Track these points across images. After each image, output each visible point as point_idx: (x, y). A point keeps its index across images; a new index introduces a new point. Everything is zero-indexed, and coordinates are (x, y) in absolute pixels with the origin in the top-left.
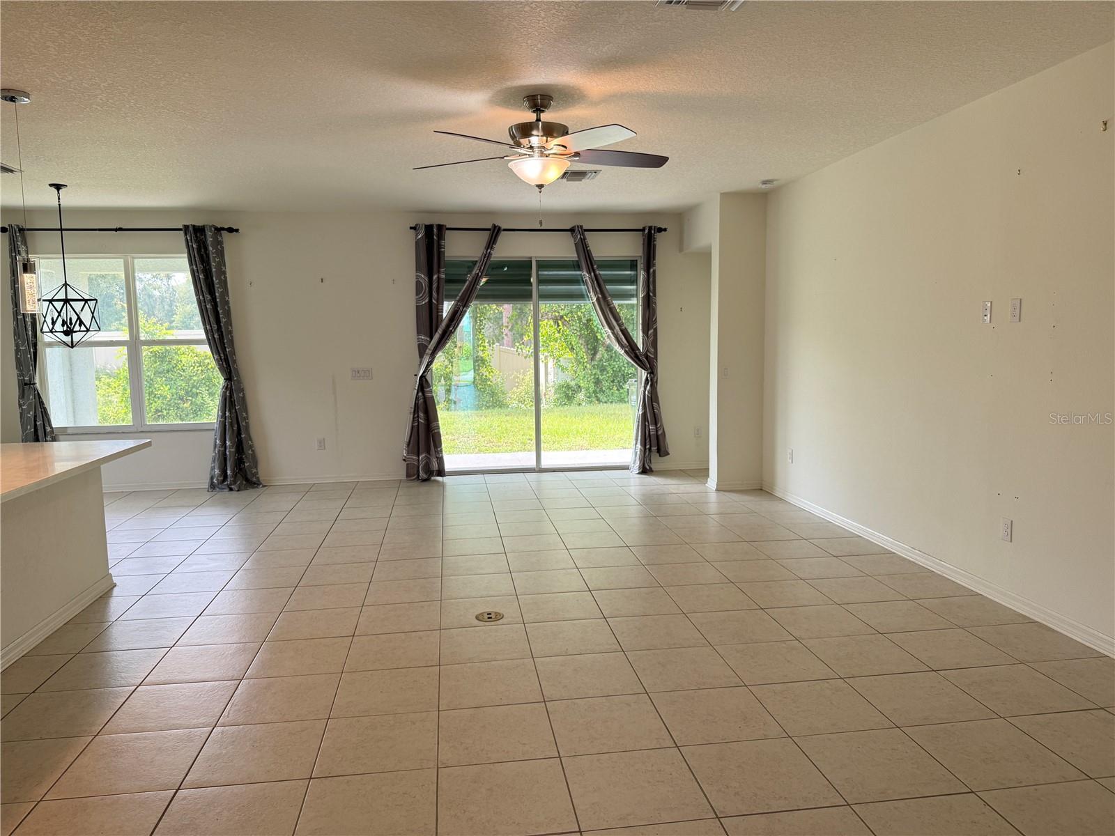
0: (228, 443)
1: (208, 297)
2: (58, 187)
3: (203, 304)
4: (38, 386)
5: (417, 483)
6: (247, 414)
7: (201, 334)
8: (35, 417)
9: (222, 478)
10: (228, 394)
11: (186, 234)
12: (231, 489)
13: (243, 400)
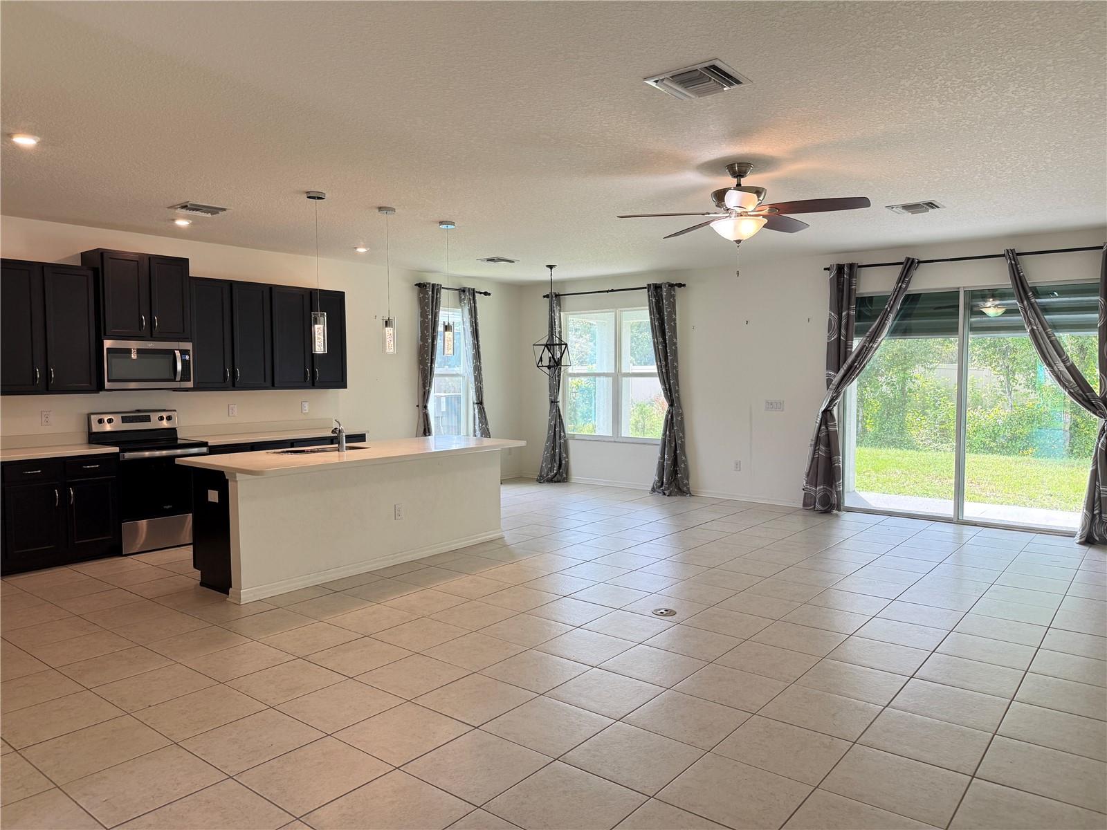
0: (666, 456)
1: (661, 340)
2: (551, 267)
4: (560, 404)
5: (812, 513)
6: (683, 434)
7: (653, 369)
8: (555, 425)
9: (659, 484)
10: (669, 417)
11: (649, 291)
12: (664, 494)
13: (682, 423)
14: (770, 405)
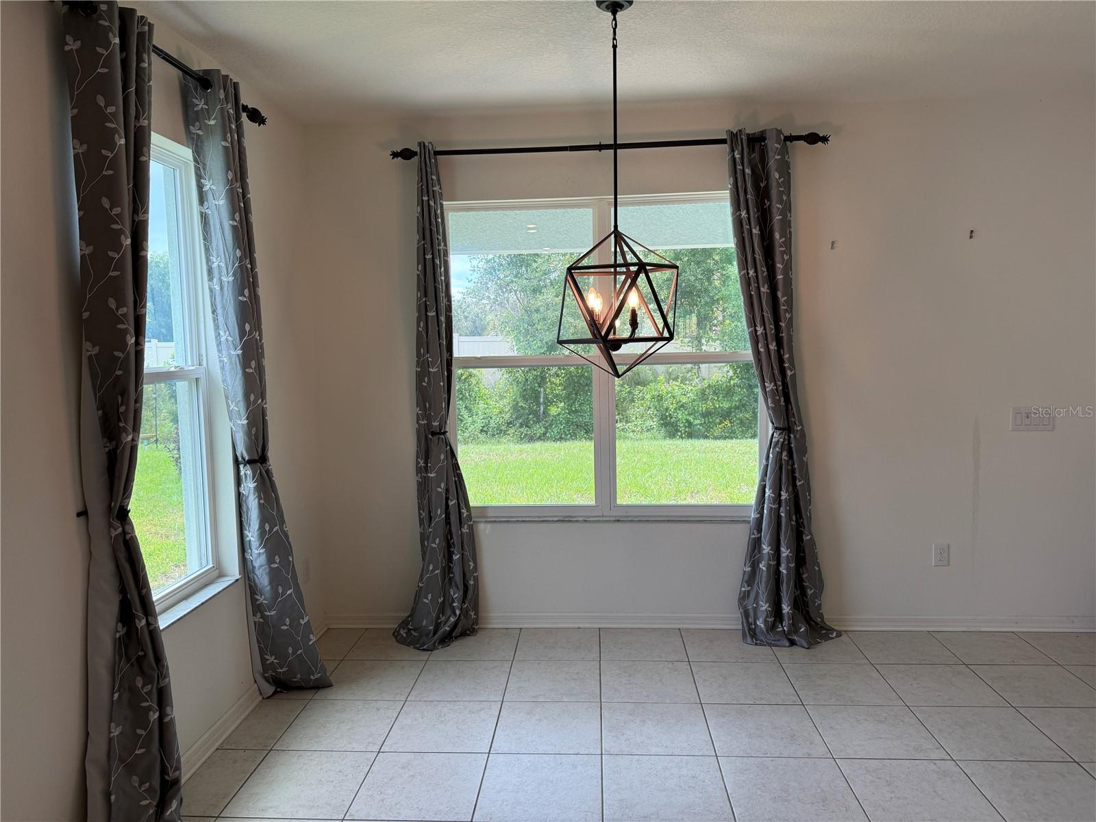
0: (784, 552)
3: (753, 285)
6: (809, 494)
9: (772, 619)
10: (784, 458)
11: (733, 151)
12: (792, 643)
13: (807, 468)
14: (1027, 420)
